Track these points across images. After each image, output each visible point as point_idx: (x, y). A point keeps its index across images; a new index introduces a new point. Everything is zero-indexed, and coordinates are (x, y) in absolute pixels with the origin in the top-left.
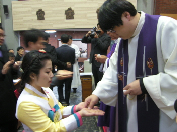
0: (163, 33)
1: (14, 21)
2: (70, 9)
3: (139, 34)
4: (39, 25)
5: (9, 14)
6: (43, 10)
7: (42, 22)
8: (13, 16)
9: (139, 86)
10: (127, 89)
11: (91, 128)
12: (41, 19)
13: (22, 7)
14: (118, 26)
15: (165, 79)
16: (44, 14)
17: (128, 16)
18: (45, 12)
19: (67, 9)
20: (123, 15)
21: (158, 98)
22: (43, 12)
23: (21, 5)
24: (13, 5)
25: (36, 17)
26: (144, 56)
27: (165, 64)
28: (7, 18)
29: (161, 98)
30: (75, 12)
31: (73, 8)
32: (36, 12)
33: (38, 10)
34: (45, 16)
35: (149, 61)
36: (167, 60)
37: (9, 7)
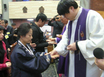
0: (90, 19)
1: (9, 13)
2: (42, 7)
3: (78, 18)
4: (24, 16)
5: (7, 9)
6: (26, 7)
7: (26, 14)
8: (9, 10)
9: (75, 46)
10: (69, 47)
11: (52, 74)
12: (25, 13)
13: (15, 5)
14: (67, 13)
15: (89, 43)
16: (27, 10)
17: (72, 9)
18: (28, 8)
19: (40, 7)
20: (70, 8)
21: (84, 53)
22: (26, 9)
23: (14, 4)
24: (9, 4)
25: (22, 11)
26: (79, 30)
27: (90, 35)
28: (5, 11)
29: (86, 53)
30: (45, 9)
31: (43, 7)
32: (22, 9)
33: (23, 7)
34: (27, 11)
35: (82, 33)
36: (91, 33)
37: (7, 5)
